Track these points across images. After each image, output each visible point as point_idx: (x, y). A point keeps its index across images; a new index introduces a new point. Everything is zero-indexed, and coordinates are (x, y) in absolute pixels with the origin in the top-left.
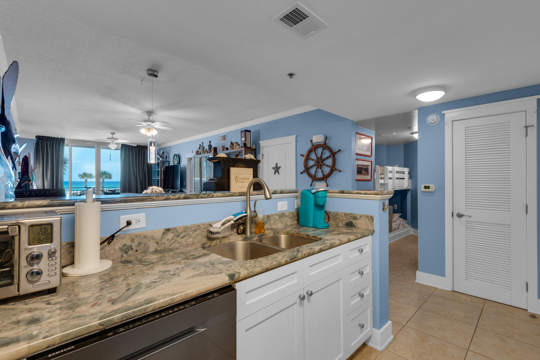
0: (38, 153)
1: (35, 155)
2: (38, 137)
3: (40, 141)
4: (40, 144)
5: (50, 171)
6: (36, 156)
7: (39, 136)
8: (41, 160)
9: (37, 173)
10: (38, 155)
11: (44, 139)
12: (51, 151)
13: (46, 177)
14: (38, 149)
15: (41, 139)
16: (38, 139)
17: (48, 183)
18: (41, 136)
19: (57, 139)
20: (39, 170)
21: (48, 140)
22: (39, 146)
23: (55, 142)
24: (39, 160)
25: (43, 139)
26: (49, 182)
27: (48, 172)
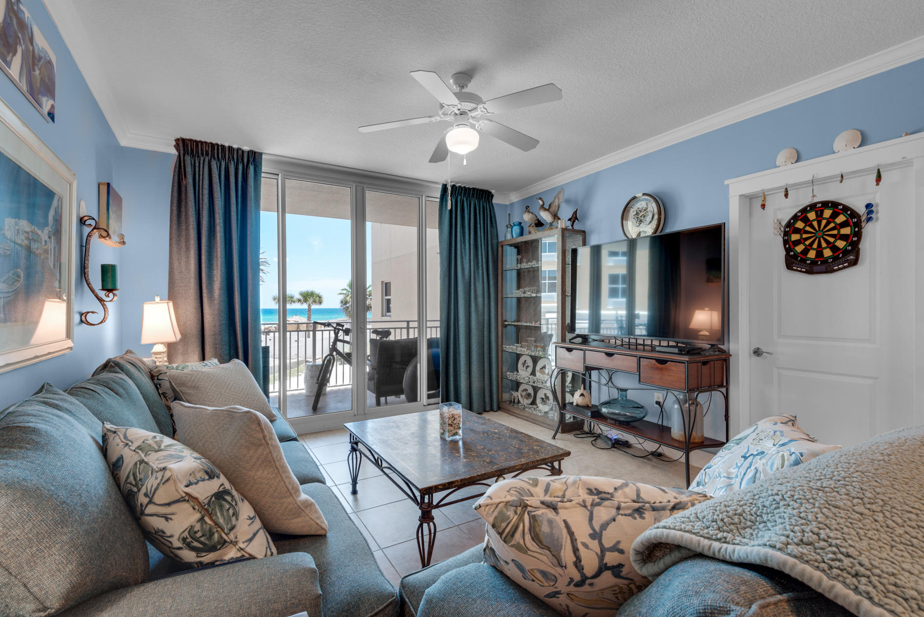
0: (183, 204)
1: (175, 208)
2: (186, 146)
3: (188, 159)
4: (187, 170)
5: (219, 266)
6: (175, 212)
7: (183, 140)
8: (191, 227)
9: (181, 272)
10: (183, 209)
11: (202, 154)
12: (223, 194)
13: (207, 287)
14: (183, 189)
15: (192, 150)
16: (182, 152)
17: (216, 312)
18: (191, 140)
19: (240, 152)
20: (187, 262)
21: (213, 156)
22: (185, 177)
23: (232, 162)
24: (187, 229)
25: (197, 152)
26: (217, 307)
27: (215, 272)
